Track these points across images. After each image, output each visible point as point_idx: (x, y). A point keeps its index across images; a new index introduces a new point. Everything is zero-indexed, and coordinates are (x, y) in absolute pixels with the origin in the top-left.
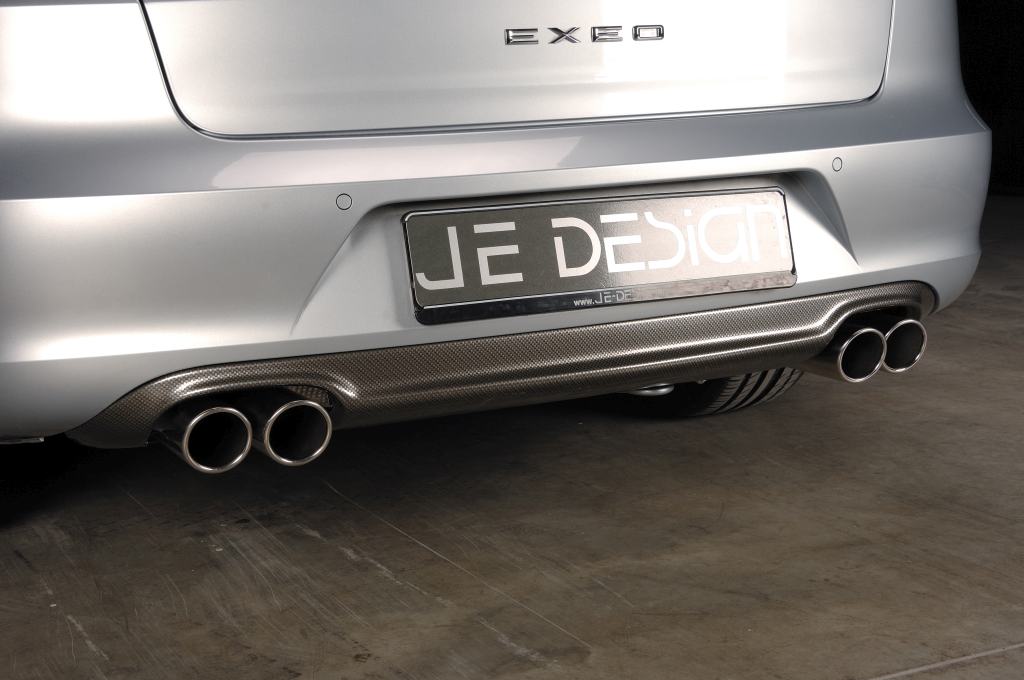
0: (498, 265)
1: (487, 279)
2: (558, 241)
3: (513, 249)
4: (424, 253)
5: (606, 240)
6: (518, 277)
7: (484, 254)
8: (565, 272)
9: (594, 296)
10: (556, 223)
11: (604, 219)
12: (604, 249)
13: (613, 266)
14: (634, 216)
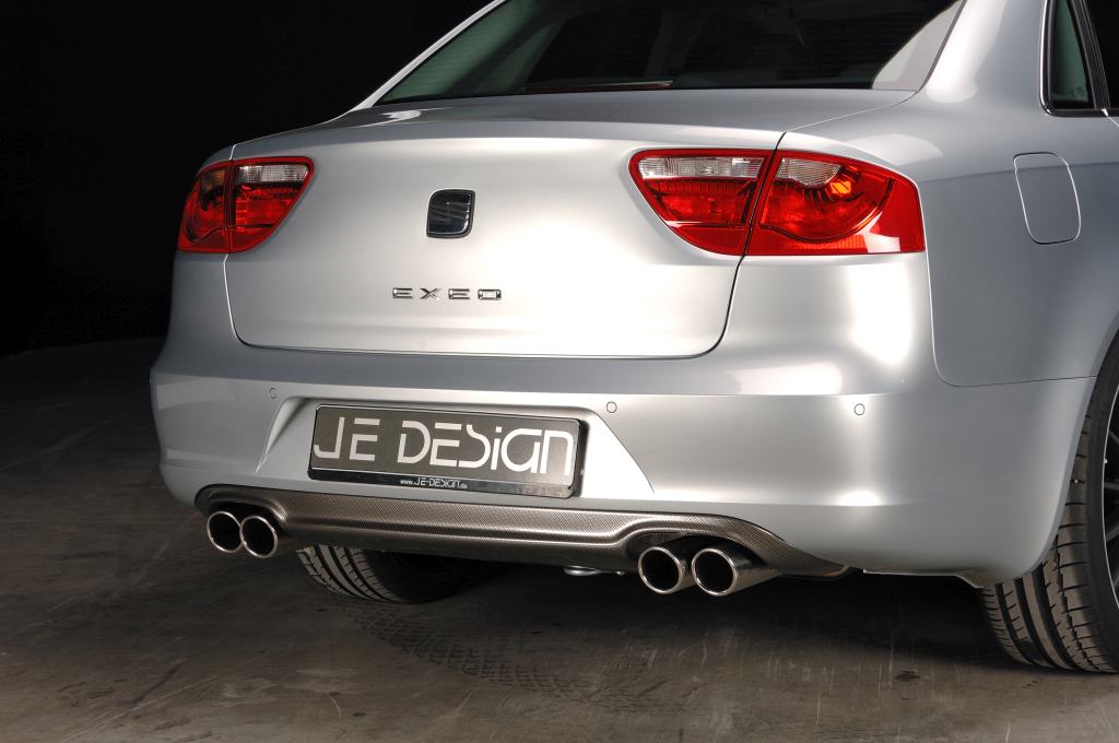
0: (363, 447)
1: (354, 456)
2: (403, 437)
3: (373, 438)
4: (323, 436)
5: (434, 441)
6: (371, 458)
7: (356, 438)
8: (402, 459)
9: (415, 479)
10: (406, 424)
11: (438, 426)
12: (431, 446)
13: (434, 461)
14: (458, 427)
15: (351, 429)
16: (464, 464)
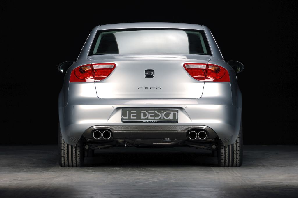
0: (133, 116)
1: (131, 118)
2: (142, 114)
3: (136, 114)
4: (124, 114)
6: (136, 118)
7: (131, 115)
8: (142, 118)
9: (146, 121)
10: (142, 112)
11: (149, 112)
12: (148, 115)
13: (149, 118)
14: (154, 112)
15: (130, 113)
16: (155, 118)
